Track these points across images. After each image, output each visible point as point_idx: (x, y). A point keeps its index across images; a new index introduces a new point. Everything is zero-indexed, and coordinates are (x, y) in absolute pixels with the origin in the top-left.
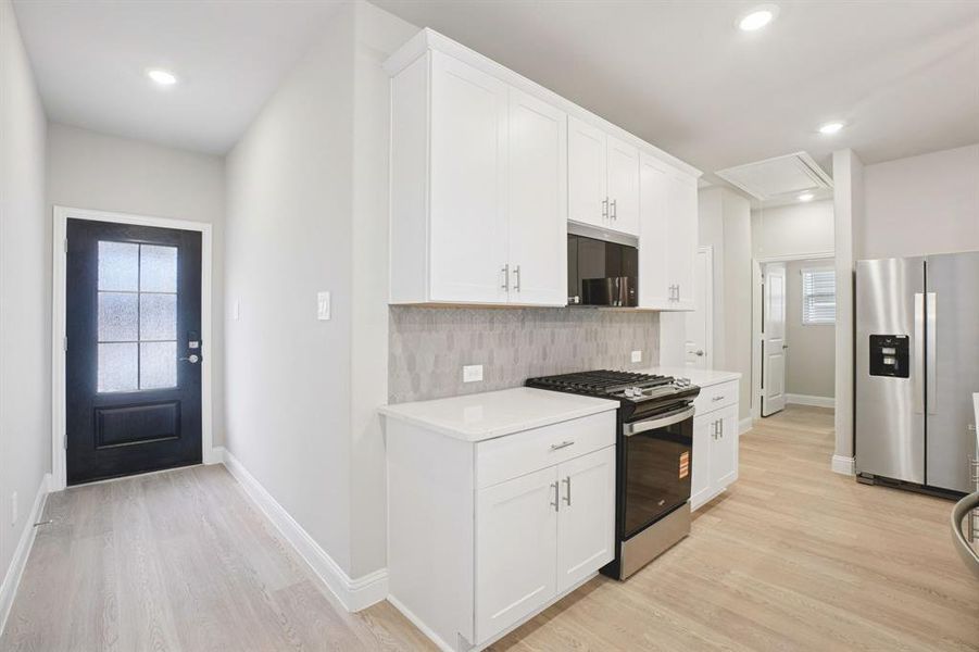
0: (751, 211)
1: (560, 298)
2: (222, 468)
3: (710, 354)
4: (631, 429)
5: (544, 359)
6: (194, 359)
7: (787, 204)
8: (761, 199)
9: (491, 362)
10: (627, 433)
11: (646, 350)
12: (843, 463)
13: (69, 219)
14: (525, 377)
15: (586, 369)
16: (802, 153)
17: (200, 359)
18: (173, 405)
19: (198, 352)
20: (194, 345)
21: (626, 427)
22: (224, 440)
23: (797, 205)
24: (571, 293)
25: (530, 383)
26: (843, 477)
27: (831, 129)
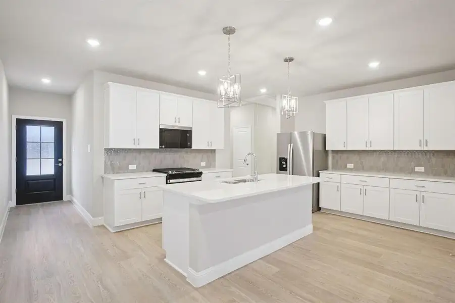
1: (157, 146)
2: (70, 202)
6: (60, 165)
9: (140, 164)
13: (17, 119)
14: (152, 169)
17: (62, 165)
18: (52, 180)
19: (62, 162)
20: (60, 160)
21: (168, 181)
22: (70, 192)
25: (155, 170)
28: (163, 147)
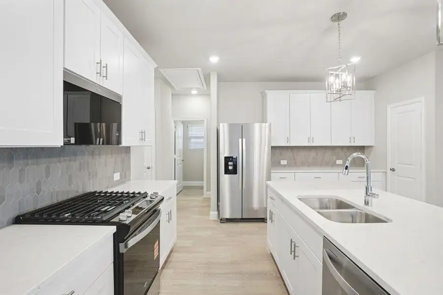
0: (172, 95)
1: (57, 139)
3: (154, 167)
4: (126, 246)
5: (38, 193)
7: (186, 94)
8: (177, 89)
10: (122, 249)
11: (123, 171)
12: (213, 214)
15: (81, 192)
16: (200, 69)
21: (122, 245)
23: (191, 95)
24: (66, 135)
26: (214, 221)
27: (214, 60)
28: (73, 140)
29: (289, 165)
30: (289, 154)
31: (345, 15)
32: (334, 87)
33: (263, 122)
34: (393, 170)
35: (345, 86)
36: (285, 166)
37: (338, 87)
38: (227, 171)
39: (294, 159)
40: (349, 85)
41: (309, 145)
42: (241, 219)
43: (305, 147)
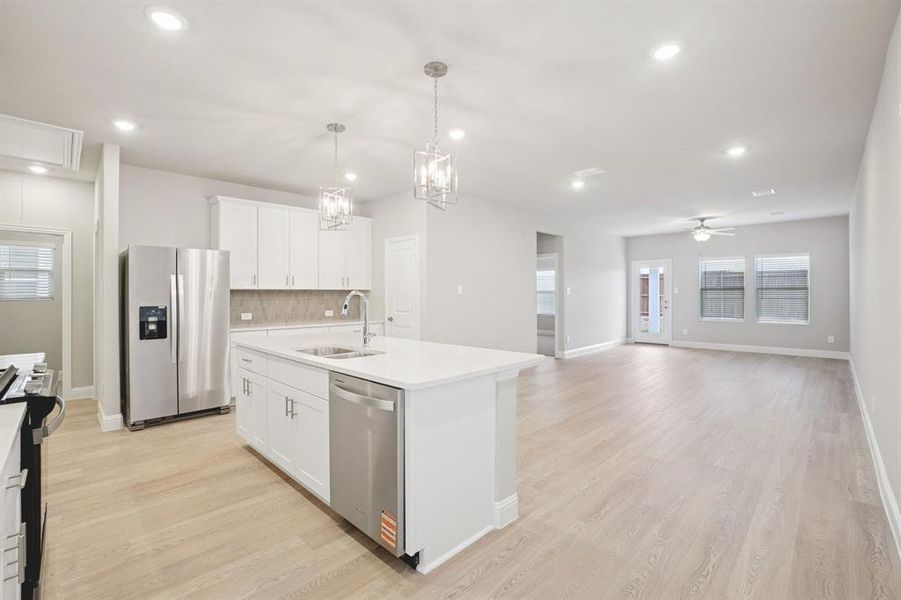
12: (111, 419)
23: (27, 174)
29: (255, 321)
30: (254, 302)
31: (343, 128)
32: (329, 211)
33: (210, 249)
34: (391, 319)
35: (341, 213)
36: (248, 322)
37: (332, 211)
38: (144, 334)
39: (264, 311)
40: (346, 212)
41: (287, 288)
42: (175, 416)
43: (280, 291)
